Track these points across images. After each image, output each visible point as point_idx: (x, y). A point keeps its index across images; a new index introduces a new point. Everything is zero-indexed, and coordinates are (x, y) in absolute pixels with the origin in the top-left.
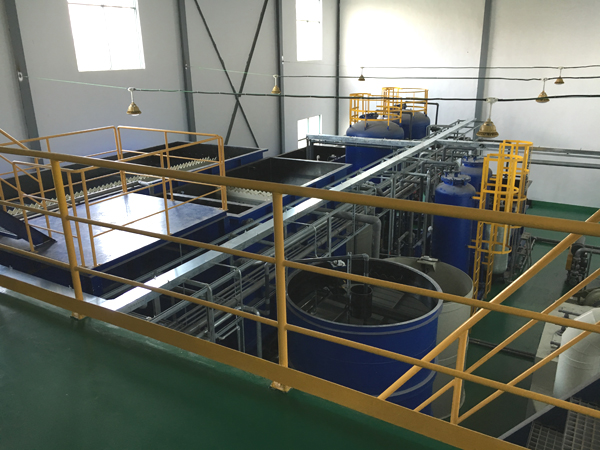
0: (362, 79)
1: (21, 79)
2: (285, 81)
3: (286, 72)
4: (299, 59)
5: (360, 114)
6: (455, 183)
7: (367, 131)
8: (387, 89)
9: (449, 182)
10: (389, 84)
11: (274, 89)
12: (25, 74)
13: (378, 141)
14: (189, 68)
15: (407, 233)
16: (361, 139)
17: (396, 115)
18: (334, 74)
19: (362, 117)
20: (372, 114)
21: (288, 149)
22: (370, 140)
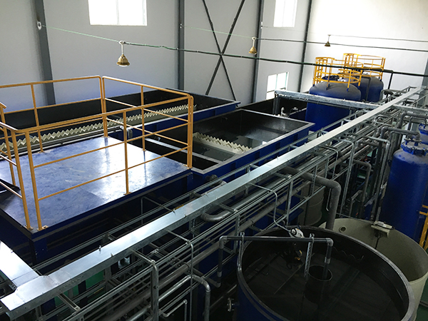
0: (328, 45)
1: (40, 28)
2: (262, 43)
3: (263, 35)
4: (275, 25)
5: (323, 76)
6: (416, 152)
7: (329, 91)
8: (348, 54)
9: (410, 151)
10: (350, 50)
11: (252, 50)
12: (44, 23)
13: (337, 101)
14: (183, 28)
15: (360, 191)
16: (322, 98)
17: (354, 78)
18: (303, 40)
19: (324, 78)
20: (334, 76)
21: (258, 99)
22: (330, 100)
